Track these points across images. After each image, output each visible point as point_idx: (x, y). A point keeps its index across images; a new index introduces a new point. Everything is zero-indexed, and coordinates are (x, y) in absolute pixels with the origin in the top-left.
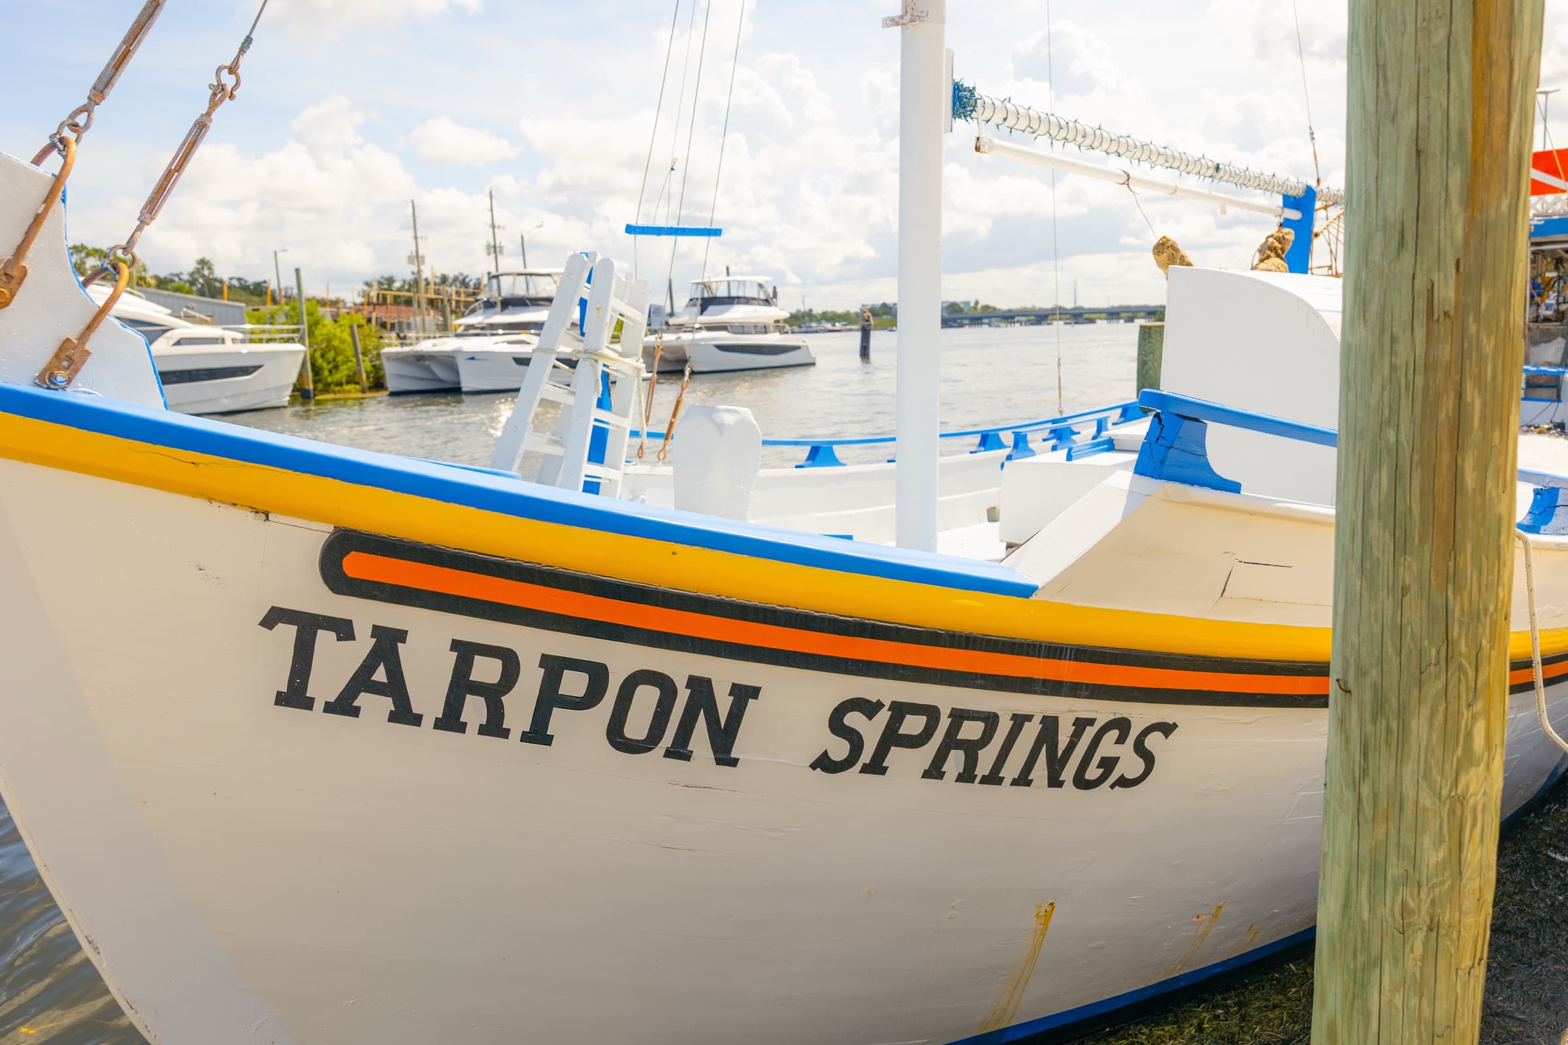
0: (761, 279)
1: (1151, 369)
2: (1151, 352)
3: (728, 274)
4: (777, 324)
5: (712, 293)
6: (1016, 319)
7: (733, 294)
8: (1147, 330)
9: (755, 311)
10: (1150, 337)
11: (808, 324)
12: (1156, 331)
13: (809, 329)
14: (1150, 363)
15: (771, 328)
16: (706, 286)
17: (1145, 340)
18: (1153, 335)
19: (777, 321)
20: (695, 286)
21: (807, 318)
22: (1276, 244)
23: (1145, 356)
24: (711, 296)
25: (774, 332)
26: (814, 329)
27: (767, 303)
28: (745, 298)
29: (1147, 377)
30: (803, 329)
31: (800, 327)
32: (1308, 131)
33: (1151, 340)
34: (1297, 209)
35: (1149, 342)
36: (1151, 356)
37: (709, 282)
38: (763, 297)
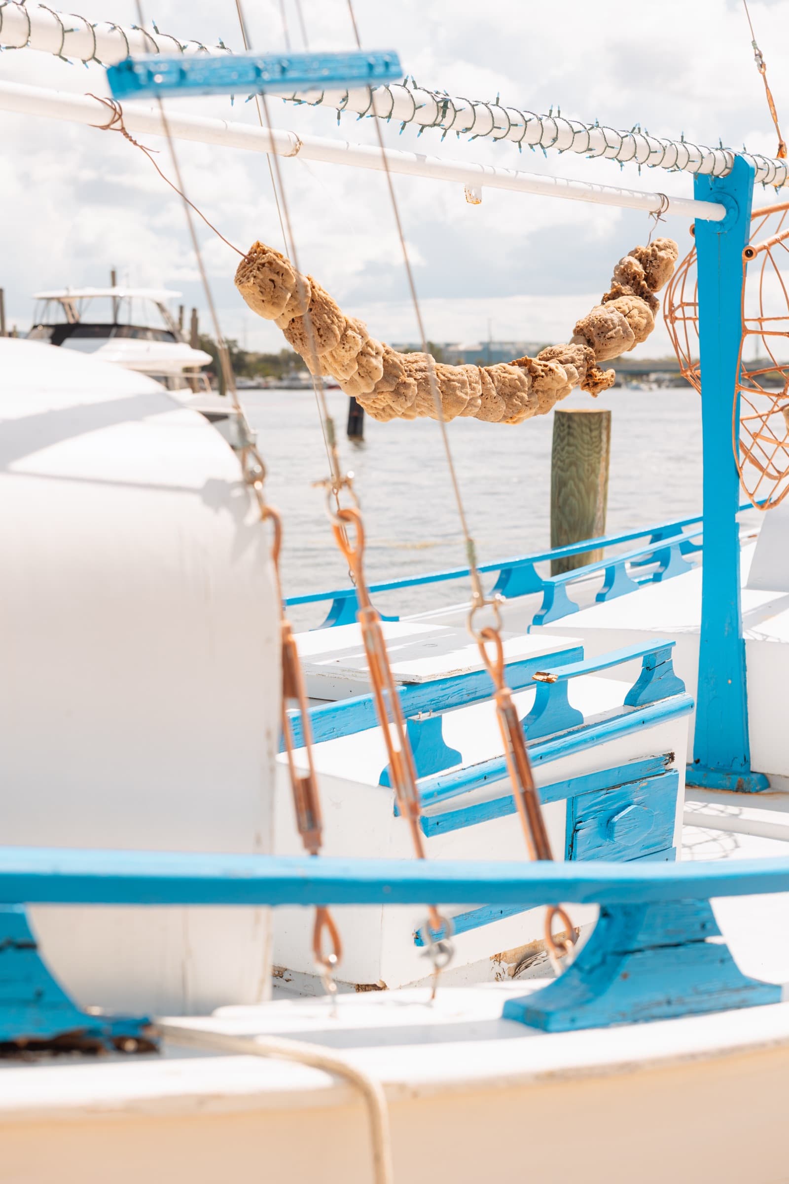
0: (164, 295)
1: (573, 495)
2: (572, 464)
3: (114, 284)
4: (189, 375)
5: (73, 316)
6: (653, 377)
7: (122, 320)
8: (564, 421)
9: (148, 350)
10: (569, 434)
11: (293, 374)
12: (581, 424)
13: (295, 383)
14: (571, 482)
15: (177, 381)
16: (65, 304)
17: (562, 440)
18: (576, 430)
19: (188, 370)
20: (43, 303)
21: (292, 364)
22: (638, 267)
23: (562, 470)
24: (72, 321)
25: (182, 388)
26: (304, 383)
27: (169, 337)
28: (130, 327)
29: (567, 509)
30: (285, 383)
31: (280, 379)
32: (752, 52)
33: (572, 440)
34: (718, 202)
35: (569, 445)
36: (573, 469)
37: (67, 297)
38: (164, 327)
